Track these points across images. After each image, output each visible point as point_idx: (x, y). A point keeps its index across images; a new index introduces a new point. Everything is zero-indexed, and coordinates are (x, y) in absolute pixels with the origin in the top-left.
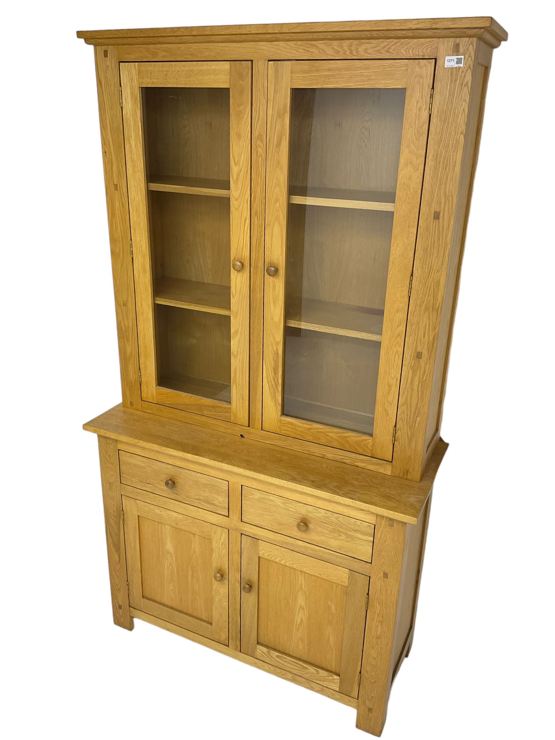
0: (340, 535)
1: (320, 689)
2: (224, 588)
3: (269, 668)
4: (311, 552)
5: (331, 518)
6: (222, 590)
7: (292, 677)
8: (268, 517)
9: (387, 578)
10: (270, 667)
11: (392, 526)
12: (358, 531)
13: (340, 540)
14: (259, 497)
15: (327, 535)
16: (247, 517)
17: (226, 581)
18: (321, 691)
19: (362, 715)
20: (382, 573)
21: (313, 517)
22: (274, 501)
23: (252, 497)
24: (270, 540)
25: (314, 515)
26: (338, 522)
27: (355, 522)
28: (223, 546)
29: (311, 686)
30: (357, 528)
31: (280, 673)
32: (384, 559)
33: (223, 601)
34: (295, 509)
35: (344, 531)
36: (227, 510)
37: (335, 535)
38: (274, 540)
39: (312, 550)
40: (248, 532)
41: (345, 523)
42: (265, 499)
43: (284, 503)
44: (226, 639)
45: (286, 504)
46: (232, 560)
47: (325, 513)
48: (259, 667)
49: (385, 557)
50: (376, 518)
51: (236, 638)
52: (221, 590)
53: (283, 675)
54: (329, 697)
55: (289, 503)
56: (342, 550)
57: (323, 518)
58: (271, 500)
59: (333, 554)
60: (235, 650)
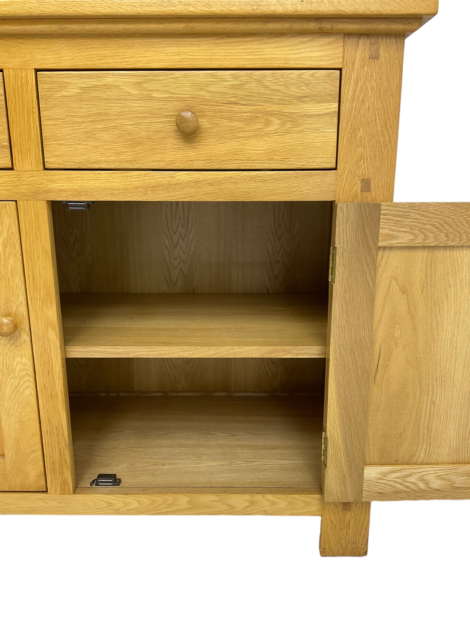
0: (268, 123)
1: (247, 504)
2: (21, 356)
3: (139, 502)
4: (209, 189)
5: (247, 86)
6: (18, 363)
7: (189, 502)
8: (106, 136)
9: (369, 190)
10: (140, 499)
11: (377, 57)
12: (305, 97)
13: (267, 134)
14: (81, 88)
15: (241, 134)
16: (58, 153)
17: (25, 337)
18: (248, 507)
19: (332, 522)
20: (359, 182)
21: (208, 96)
22: (118, 86)
23: (64, 93)
24: (117, 192)
25: (209, 92)
26: (263, 90)
27: (299, 75)
28: (8, 250)
29: (229, 505)
30: (305, 90)
31: (163, 503)
32: (362, 148)
33: (22, 389)
34: (166, 92)
35: (276, 108)
36: (8, 150)
37: (259, 126)
38: (126, 189)
39: (211, 184)
40: (62, 190)
41: (278, 88)
42: (94, 88)
43: (139, 83)
44: (39, 476)
45: (145, 85)
46: (34, 279)
47: (235, 78)
48: (118, 512)
49: (363, 141)
50: (342, 50)
51: (61, 465)
52: (15, 363)
53: (170, 505)
54: (266, 513)
55: (152, 80)
56: (275, 157)
57: (228, 91)
58: (108, 87)
59: (257, 176)
60: (63, 492)
